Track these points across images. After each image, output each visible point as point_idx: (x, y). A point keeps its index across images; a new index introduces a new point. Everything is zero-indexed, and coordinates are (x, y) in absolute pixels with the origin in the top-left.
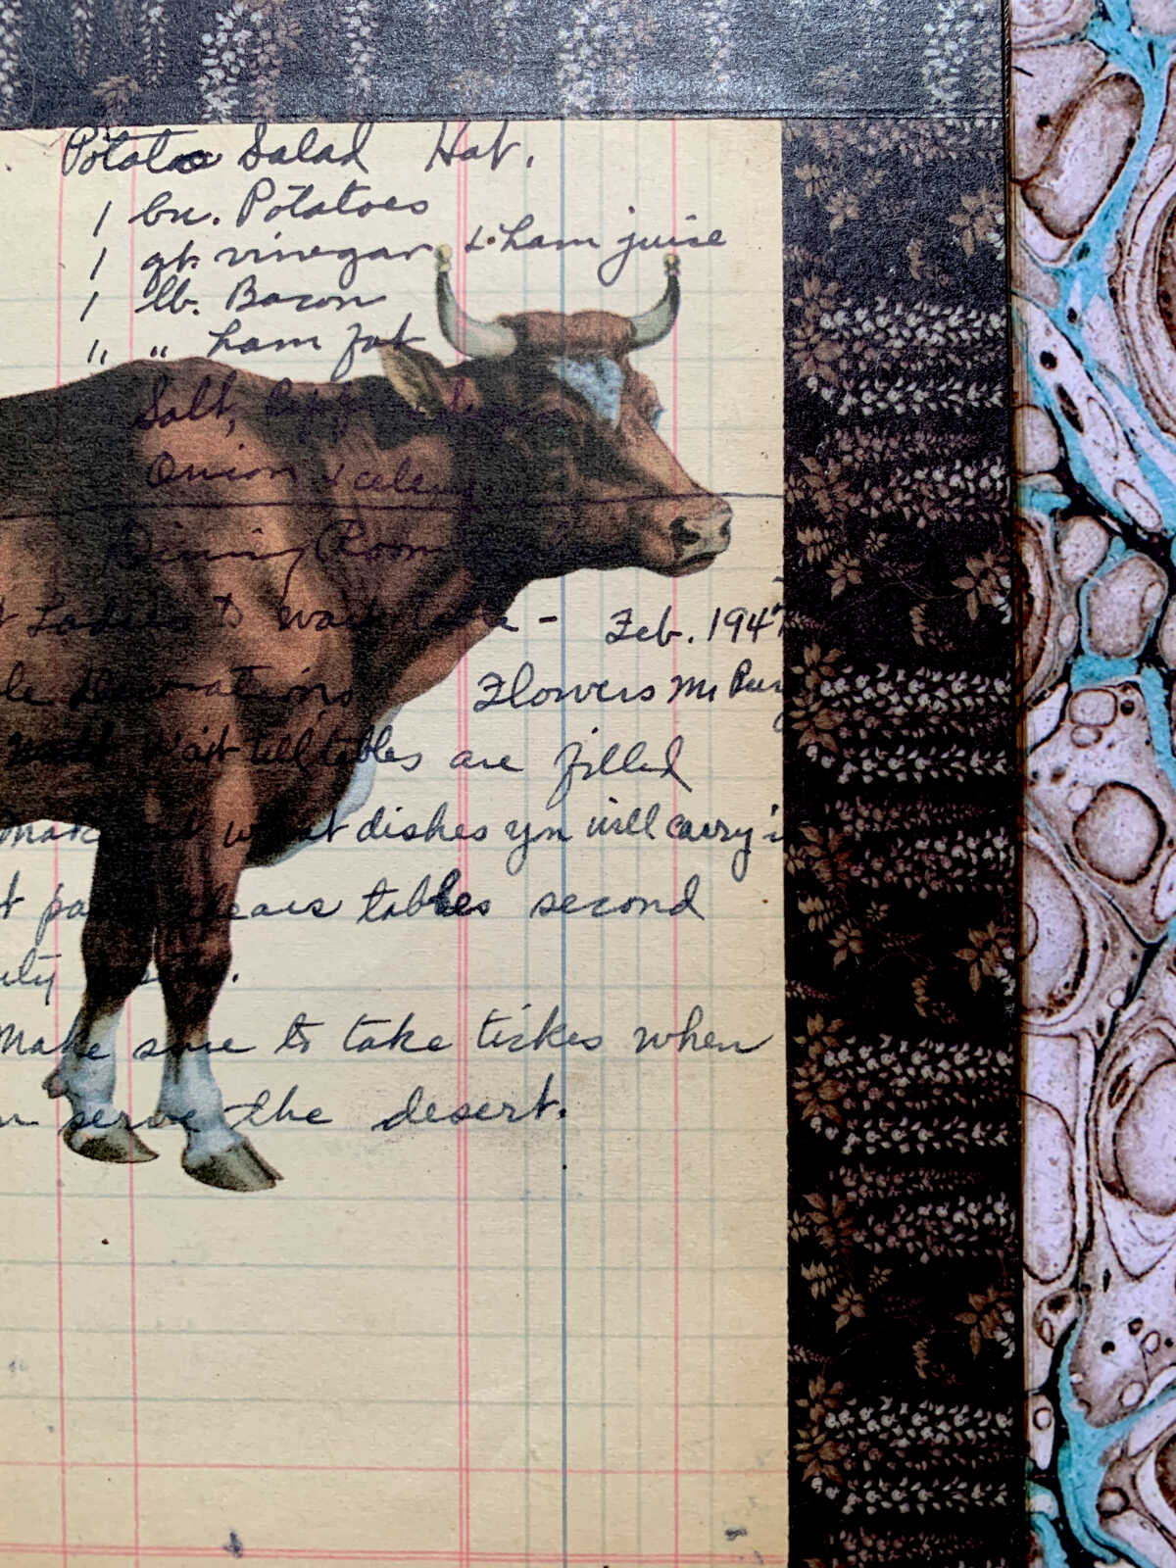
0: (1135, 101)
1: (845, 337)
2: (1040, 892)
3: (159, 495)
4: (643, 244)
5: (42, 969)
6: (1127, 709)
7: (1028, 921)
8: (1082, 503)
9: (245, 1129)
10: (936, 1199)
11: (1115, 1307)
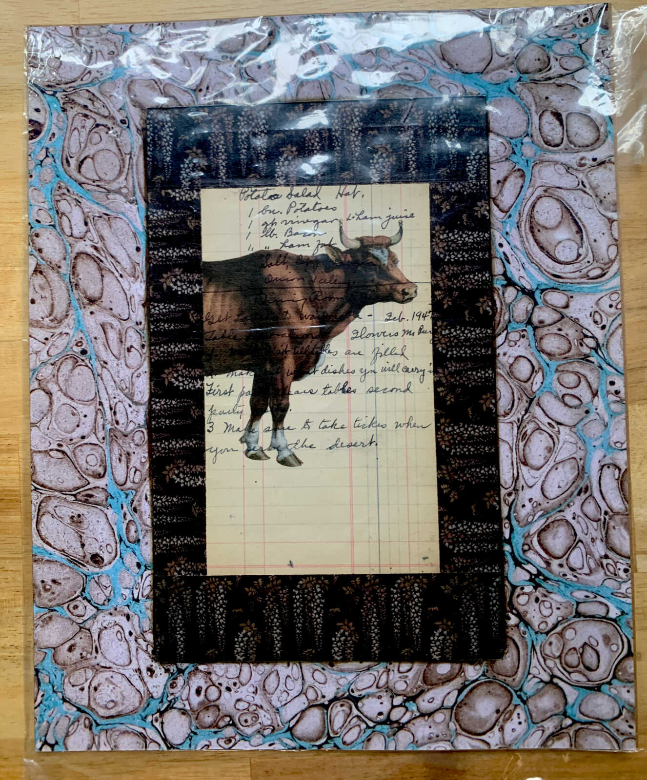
0: (523, 176)
1: (446, 240)
2: (501, 385)
3: (269, 285)
4: (393, 218)
5: (239, 409)
6: (523, 336)
7: (498, 392)
8: (510, 283)
9: (293, 450)
10: (476, 466)
11: (525, 495)
